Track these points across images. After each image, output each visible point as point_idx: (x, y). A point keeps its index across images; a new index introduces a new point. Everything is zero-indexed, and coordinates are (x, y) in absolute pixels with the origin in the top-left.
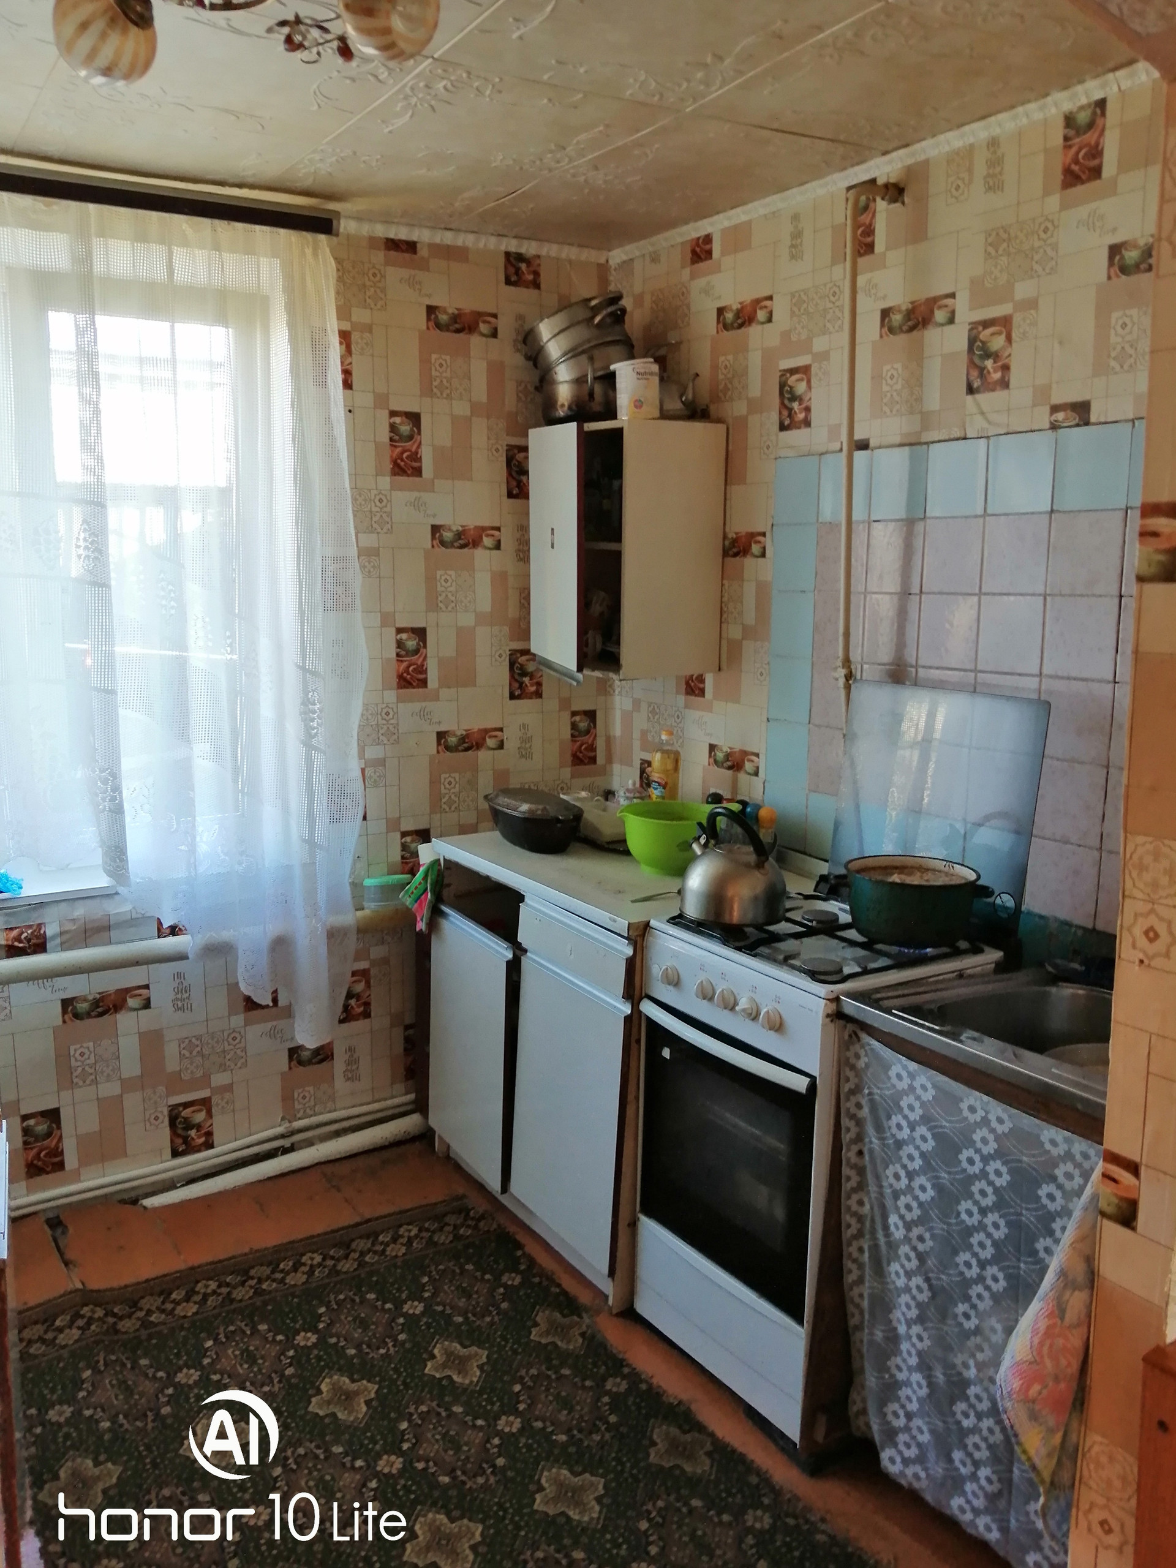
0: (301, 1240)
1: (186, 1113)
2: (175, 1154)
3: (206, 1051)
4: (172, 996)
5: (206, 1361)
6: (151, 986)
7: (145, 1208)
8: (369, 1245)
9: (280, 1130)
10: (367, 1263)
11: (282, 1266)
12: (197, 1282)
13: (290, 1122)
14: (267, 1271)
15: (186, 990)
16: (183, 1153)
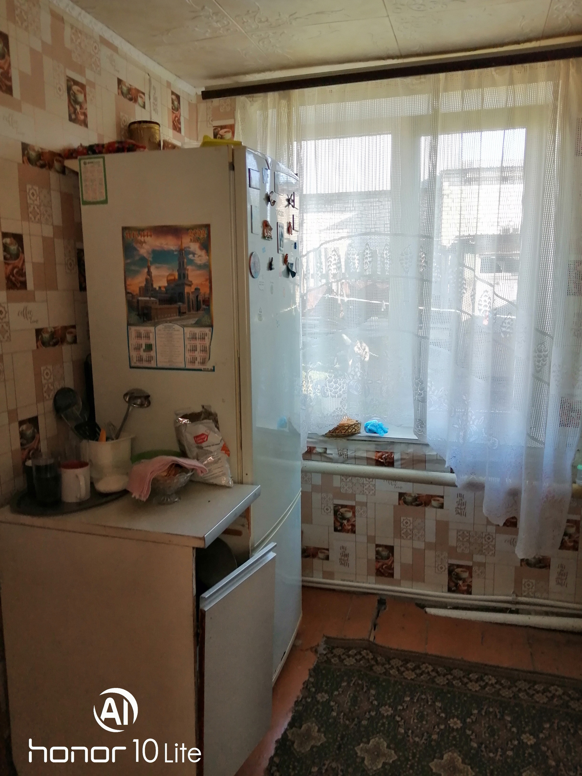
0: (491, 666)
1: (458, 570)
2: (450, 590)
3: (472, 540)
4: (455, 505)
5: (400, 707)
6: (444, 497)
7: (426, 612)
8: (527, 688)
9: (509, 598)
10: (519, 697)
11: (471, 675)
12: (424, 663)
13: (517, 596)
14: (461, 674)
15: (464, 504)
16: (454, 592)
